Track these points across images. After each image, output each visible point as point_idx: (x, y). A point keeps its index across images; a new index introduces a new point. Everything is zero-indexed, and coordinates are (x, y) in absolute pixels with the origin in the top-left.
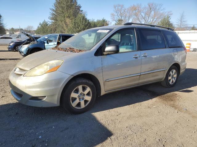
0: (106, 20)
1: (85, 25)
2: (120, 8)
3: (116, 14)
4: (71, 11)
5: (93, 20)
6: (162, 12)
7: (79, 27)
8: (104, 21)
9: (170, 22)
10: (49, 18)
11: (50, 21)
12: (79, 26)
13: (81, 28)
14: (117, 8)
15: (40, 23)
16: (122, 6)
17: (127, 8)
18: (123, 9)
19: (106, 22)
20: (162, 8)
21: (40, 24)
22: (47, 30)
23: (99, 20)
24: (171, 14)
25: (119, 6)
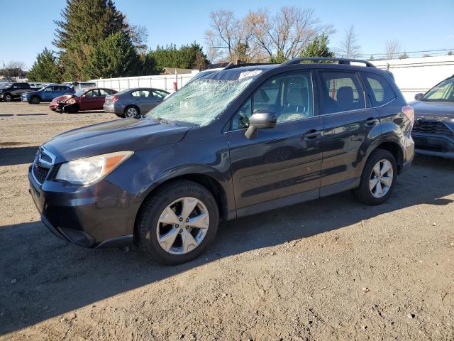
0: (200, 47)
1: (122, 59)
2: (224, 18)
3: (217, 33)
4: (99, 26)
5: (173, 46)
6: (314, 27)
7: (108, 63)
8: (196, 48)
9: (327, 49)
10: (53, 43)
11: (58, 50)
12: (110, 61)
13: (112, 66)
14: (217, 18)
16: (230, 15)
17: (243, 19)
18: (232, 20)
19: (201, 50)
20: (314, 19)
22: (50, 72)
23: (186, 46)
24: (332, 32)
25: (224, 14)
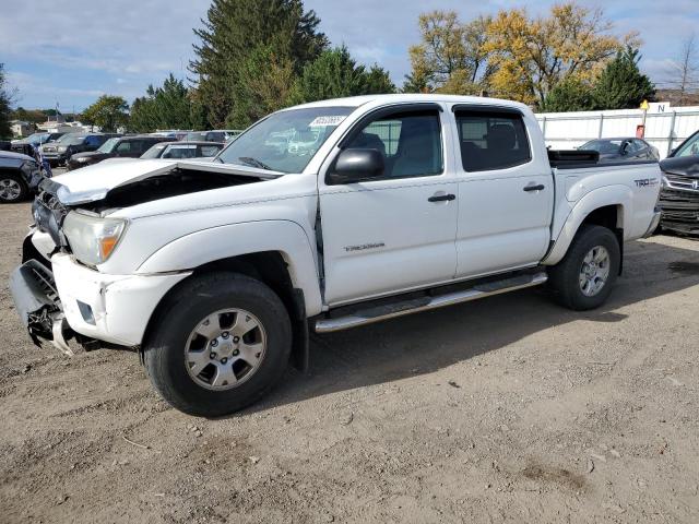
4: (284, 37)
14: (431, 24)
15: (151, 87)
20: (603, 23)
21: (151, 91)
24: (641, 43)
25: (441, 18)
